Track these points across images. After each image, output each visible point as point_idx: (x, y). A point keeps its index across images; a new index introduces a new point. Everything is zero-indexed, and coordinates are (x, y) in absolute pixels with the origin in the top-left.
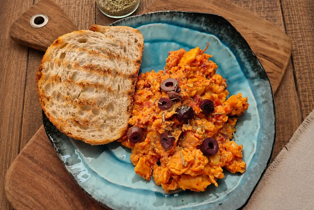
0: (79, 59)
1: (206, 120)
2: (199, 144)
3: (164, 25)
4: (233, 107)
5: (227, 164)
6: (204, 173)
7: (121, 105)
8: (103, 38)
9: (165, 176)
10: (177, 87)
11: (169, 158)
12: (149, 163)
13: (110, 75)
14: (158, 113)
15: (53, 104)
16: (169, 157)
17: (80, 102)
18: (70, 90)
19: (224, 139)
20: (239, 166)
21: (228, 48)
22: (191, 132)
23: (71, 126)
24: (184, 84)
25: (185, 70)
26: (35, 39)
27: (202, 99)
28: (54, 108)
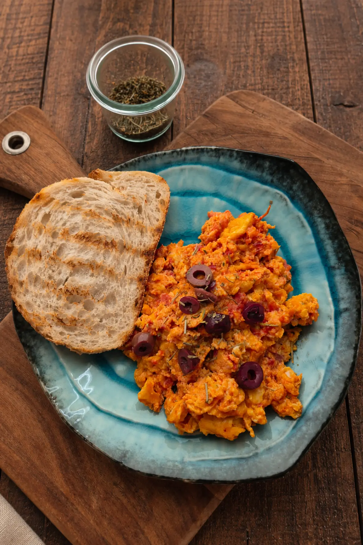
0: (70, 225)
1: (250, 333)
2: (234, 371)
3: (206, 168)
4: (294, 316)
5: (274, 403)
6: (237, 415)
7: (126, 295)
8: (107, 191)
9: (179, 413)
10: (209, 282)
11: (190, 386)
12: (161, 386)
13: (114, 250)
14: (179, 316)
15: (27, 291)
16: (188, 383)
17: (67, 290)
18: (53, 271)
19: (276, 362)
20: (292, 408)
21: (301, 215)
22: (224, 351)
23: (51, 327)
24: (222, 274)
25: (228, 249)
26: (8, 173)
27: (248, 299)
28: (28, 298)
